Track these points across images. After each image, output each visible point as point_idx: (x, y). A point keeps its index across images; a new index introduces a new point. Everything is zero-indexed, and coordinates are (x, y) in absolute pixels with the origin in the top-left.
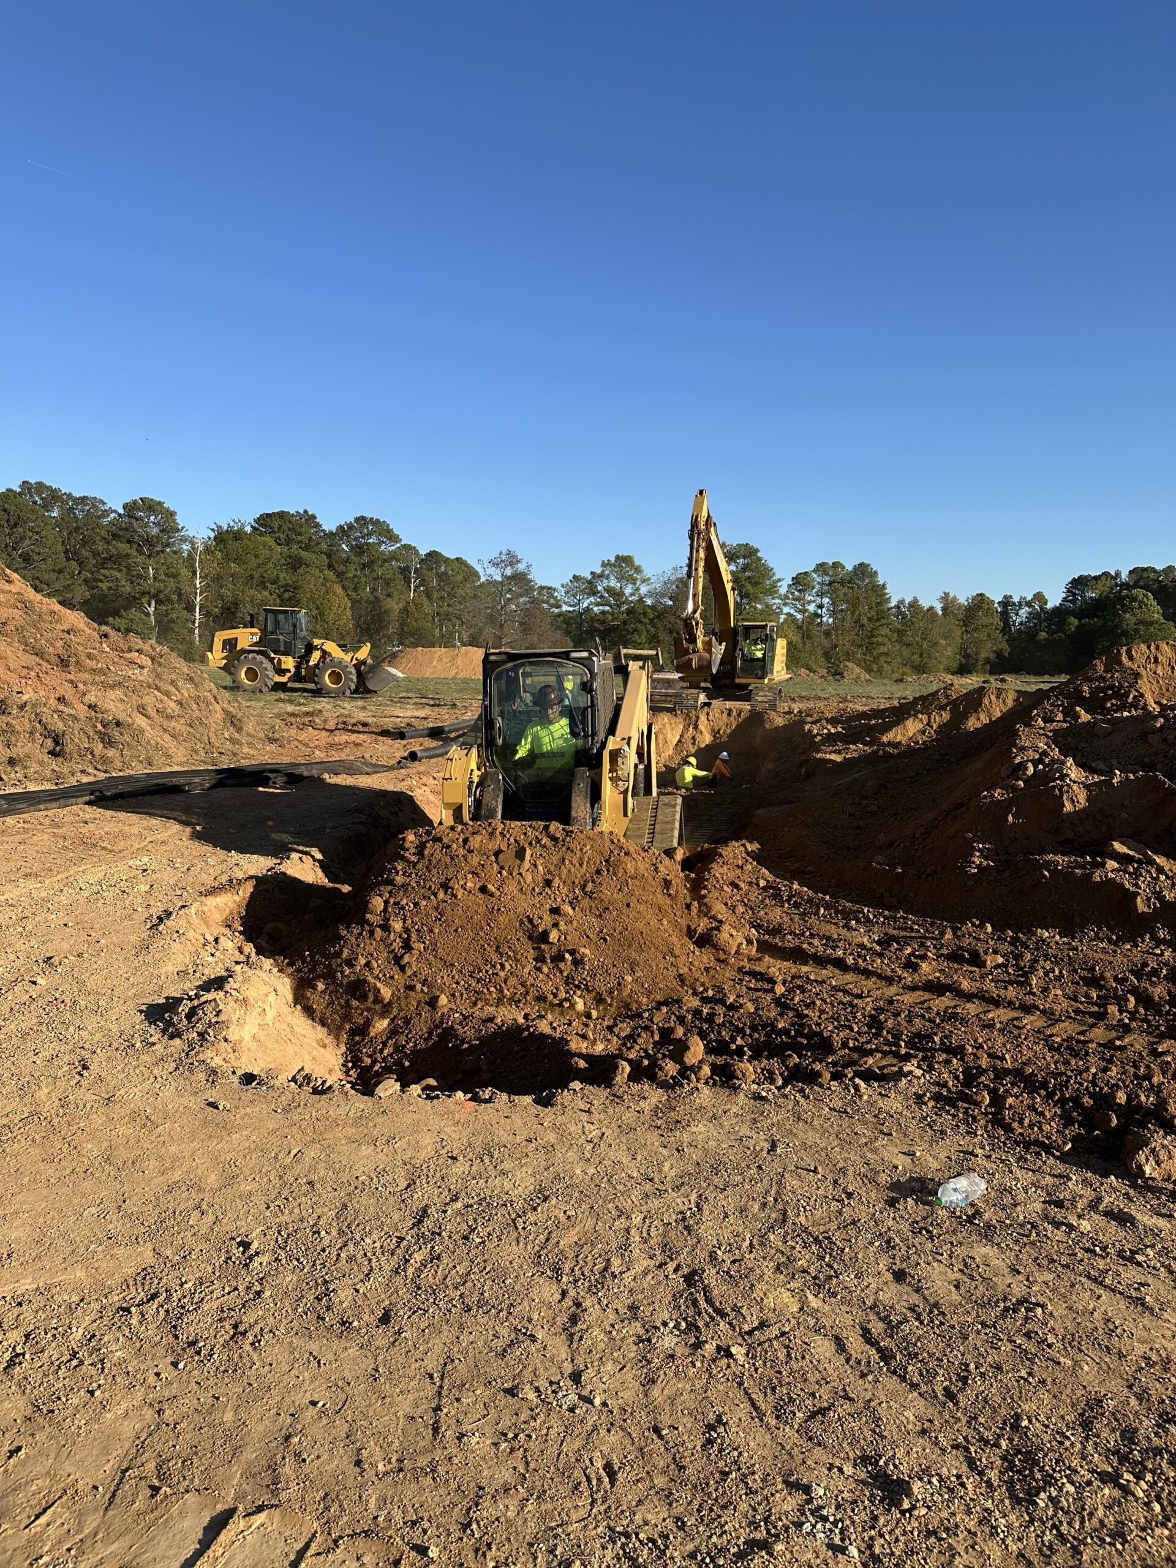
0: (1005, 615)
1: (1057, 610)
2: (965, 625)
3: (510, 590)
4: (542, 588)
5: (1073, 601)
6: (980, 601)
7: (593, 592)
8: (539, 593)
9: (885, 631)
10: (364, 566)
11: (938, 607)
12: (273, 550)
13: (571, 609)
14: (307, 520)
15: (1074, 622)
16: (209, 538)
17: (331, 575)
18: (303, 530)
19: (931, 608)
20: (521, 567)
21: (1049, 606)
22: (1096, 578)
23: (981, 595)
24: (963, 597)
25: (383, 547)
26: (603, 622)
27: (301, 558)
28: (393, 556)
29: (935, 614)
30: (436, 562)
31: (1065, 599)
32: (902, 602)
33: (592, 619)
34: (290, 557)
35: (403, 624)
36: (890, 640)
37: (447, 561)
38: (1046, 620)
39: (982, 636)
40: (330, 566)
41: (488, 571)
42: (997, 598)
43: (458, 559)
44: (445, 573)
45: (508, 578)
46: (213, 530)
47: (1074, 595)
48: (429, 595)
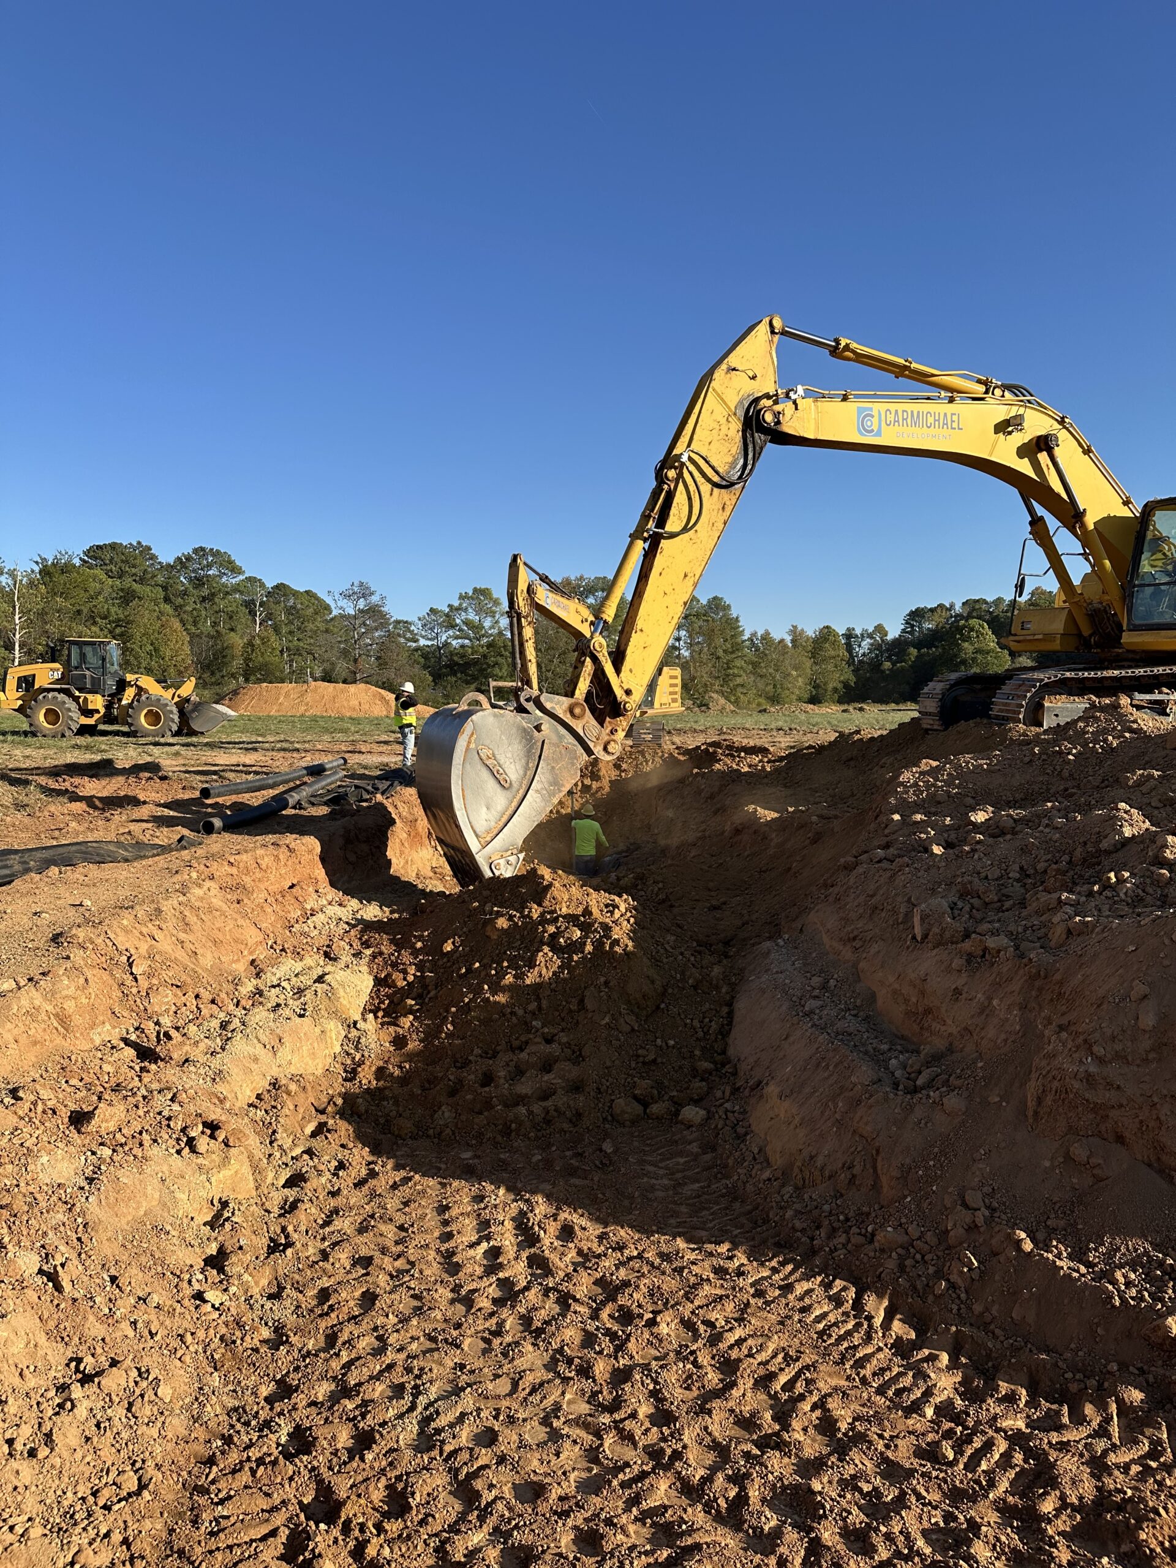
0: (849, 647)
1: (897, 642)
2: (814, 657)
3: (364, 624)
4: (398, 622)
5: (911, 633)
6: (826, 634)
7: (453, 626)
8: (395, 627)
9: (739, 663)
10: (204, 599)
11: (788, 639)
12: (103, 583)
13: (429, 643)
14: (141, 552)
15: (914, 652)
16: (33, 571)
17: (168, 608)
18: (138, 562)
19: (782, 641)
20: (375, 599)
21: (890, 637)
22: (932, 610)
23: (828, 627)
24: (811, 630)
25: (224, 579)
26: (463, 656)
27: (134, 591)
28: (236, 589)
29: (786, 646)
30: (284, 595)
31: (904, 631)
32: (754, 634)
33: (452, 654)
34: (122, 590)
35: (247, 660)
36: (745, 671)
37: (296, 594)
38: (887, 650)
39: (830, 667)
40: (167, 600)
41: (340, 604)
42: (841, 630)
43: (307, 592)
44: (293, 607)
45: (361, 611)
46: (37, 563)
47: (912, 626)
48: (276, 629)
